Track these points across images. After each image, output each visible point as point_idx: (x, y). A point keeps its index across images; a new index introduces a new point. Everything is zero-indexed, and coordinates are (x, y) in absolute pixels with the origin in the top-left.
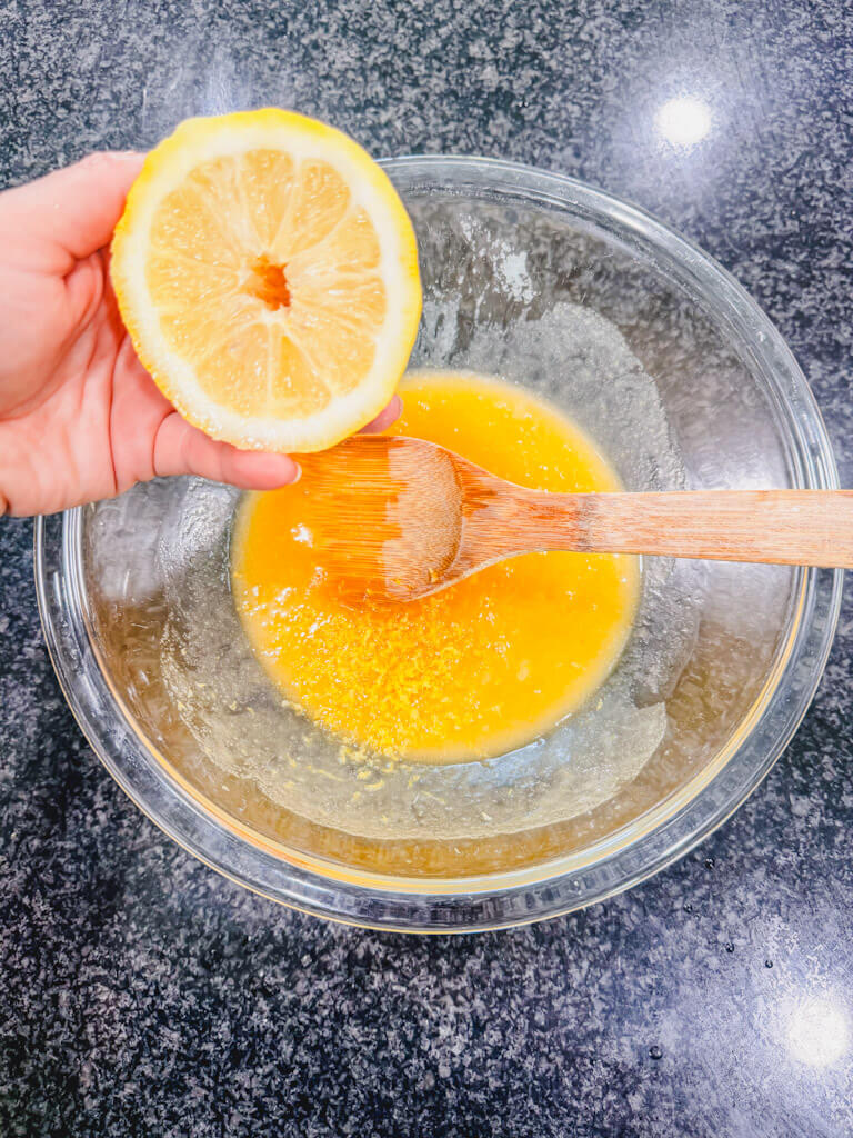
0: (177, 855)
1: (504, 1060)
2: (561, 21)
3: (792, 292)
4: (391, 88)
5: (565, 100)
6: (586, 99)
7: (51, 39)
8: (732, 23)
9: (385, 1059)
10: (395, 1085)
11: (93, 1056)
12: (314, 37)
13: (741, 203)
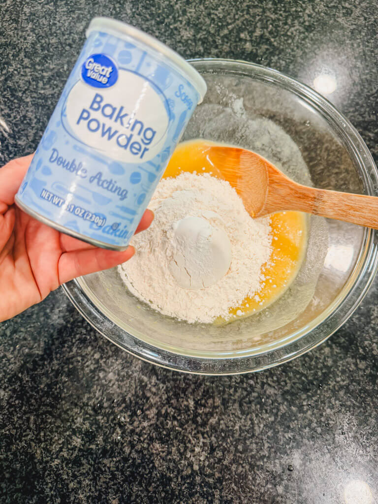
0: (87, 361)
1: (223, 465)
2: (279, 27)
3: (371, 145)
4: (206, 48)
5: (279, 58)
6: (289, 59)
7: (66, 18)
8: (352, 33)
9: (170, 459)
10: (173, 472)
11: (42, 446)
12: (175, 25)
13: (351, 106)
